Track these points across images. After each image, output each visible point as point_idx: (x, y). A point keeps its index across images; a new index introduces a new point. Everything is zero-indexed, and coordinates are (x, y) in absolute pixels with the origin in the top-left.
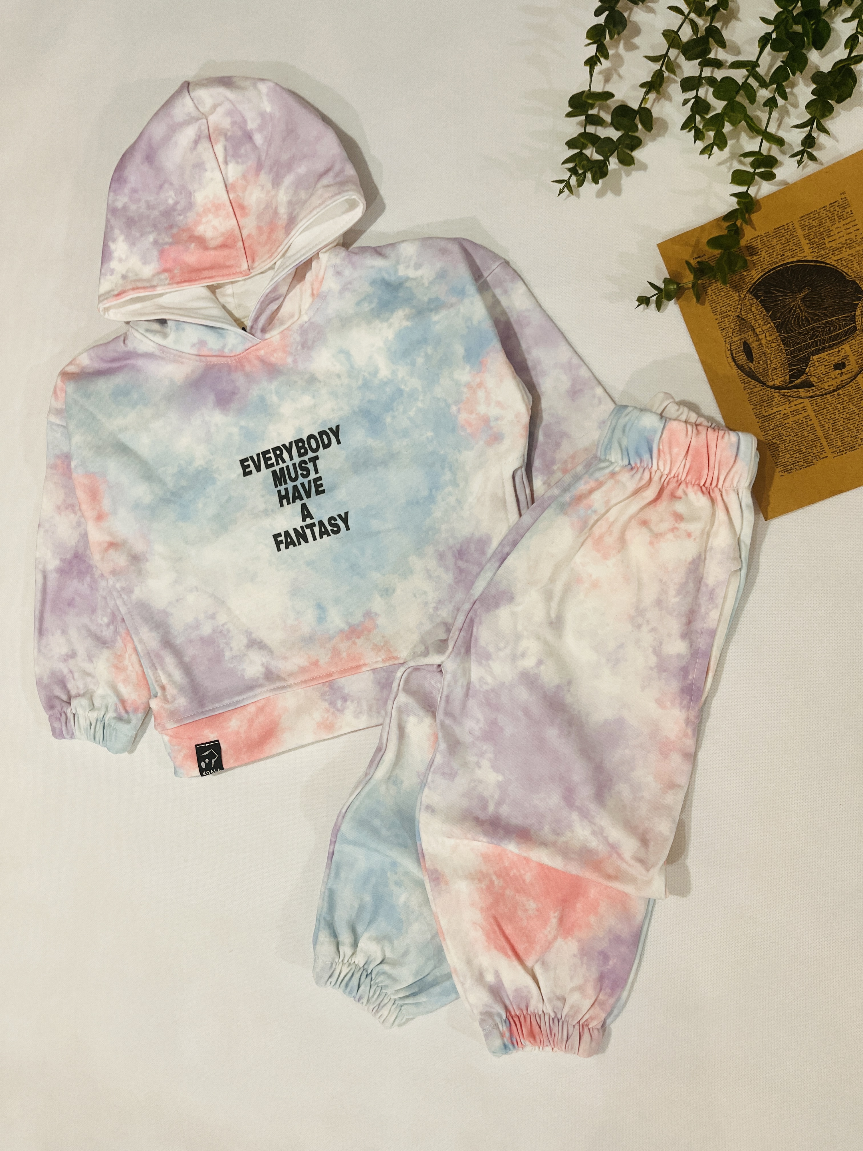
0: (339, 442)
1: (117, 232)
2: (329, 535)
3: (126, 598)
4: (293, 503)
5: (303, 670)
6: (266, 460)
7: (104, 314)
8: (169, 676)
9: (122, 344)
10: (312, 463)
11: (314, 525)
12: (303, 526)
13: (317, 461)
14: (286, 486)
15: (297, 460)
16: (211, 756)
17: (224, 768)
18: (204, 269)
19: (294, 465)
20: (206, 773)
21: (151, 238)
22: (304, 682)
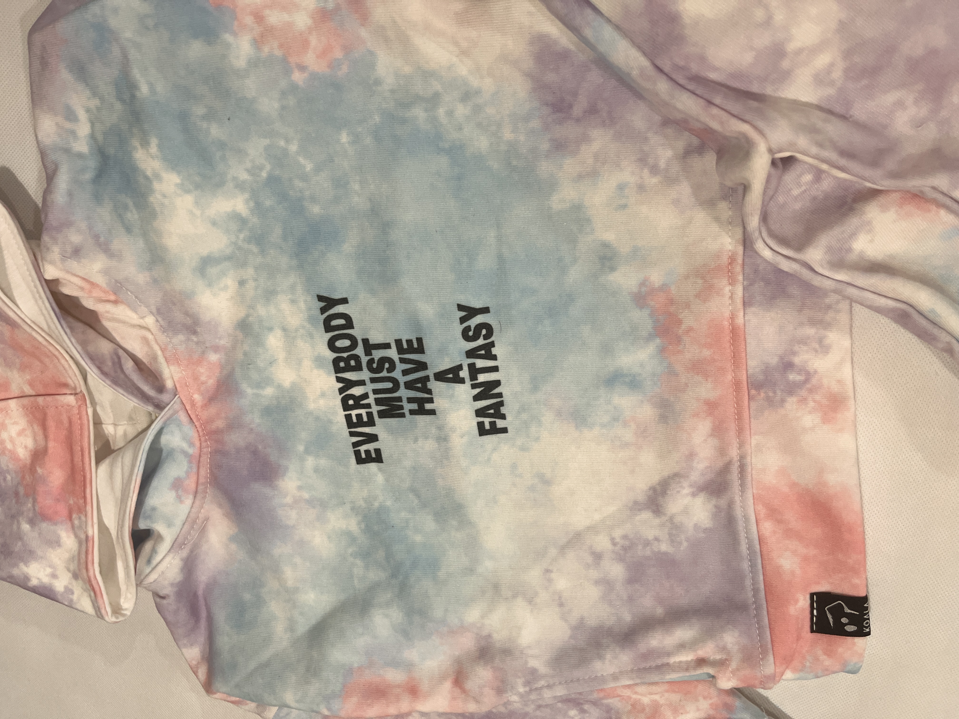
0: (344, 301)
1: (15, 572)
2: (492, 344)
4: (431, 394)
5: (718, 430)
6: (360, 422)
8: (682, 647)
10: (374, 352)
11: (472, 367)
12: (472, 385)
13: (371, 342)
14: (404, 400)
15: (365, 375)
16: (838, 613)
17: (864, 595)
18: (72, 461)
19: (373, 380)
20: (867, 627)
21: (26, 527)
22: (740, 431)
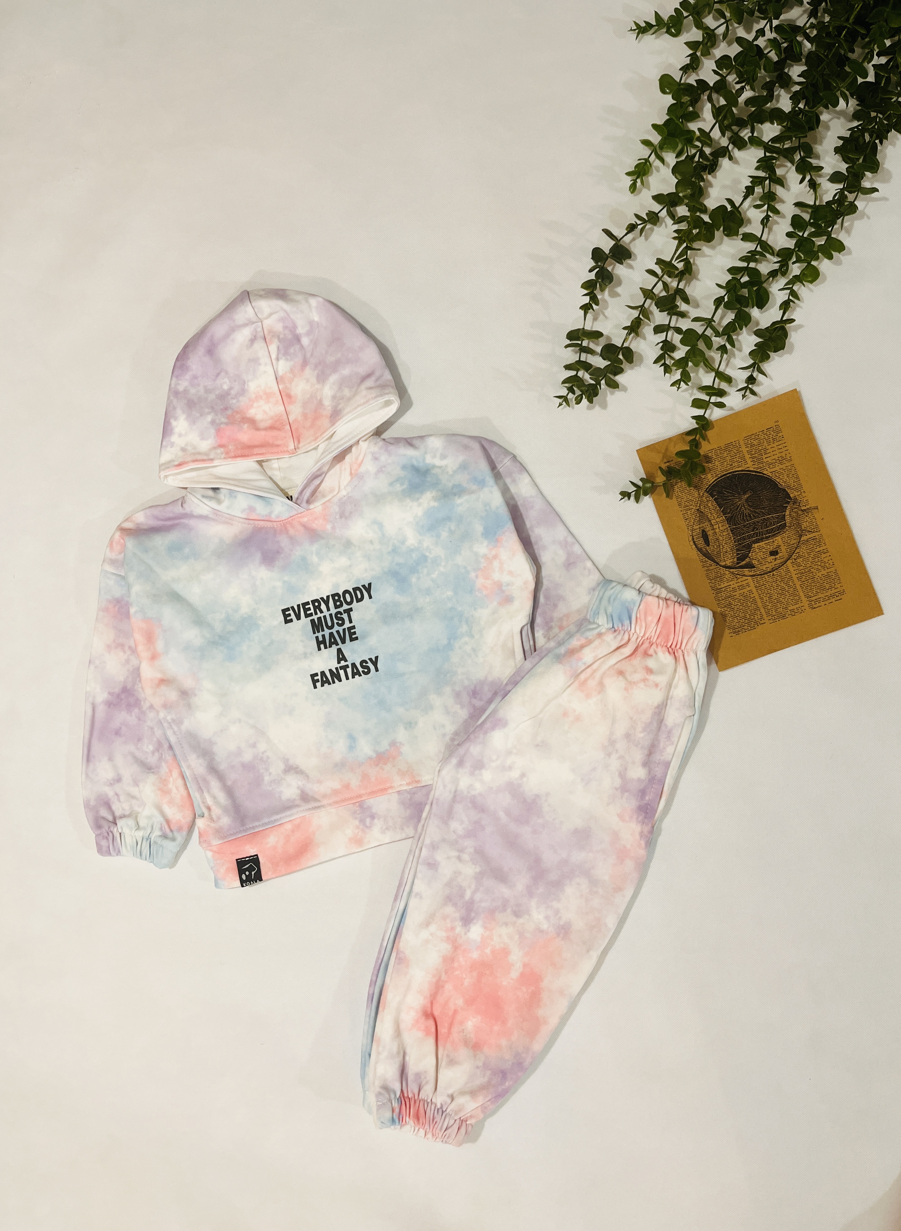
0: (370, 597)
1: (179, 412)
2: (360, 675)
3: (176, 729)
4: (329, 647)
5: (335, 792)
6: (306, 610)
7: (164, 480)
8: (214, 797)
9: (180, 507)
10: (346, 614)
11: (347, 666)
12: (337, 668)
13: (351, 613)
14: (323, 633)
15: (333, 611)
16: (250, 869)
17: (263, 879)
18: (257, 447)
19: (331, 615)
20: (246, 884)
21: (209, 418)
22: (336, 802)
